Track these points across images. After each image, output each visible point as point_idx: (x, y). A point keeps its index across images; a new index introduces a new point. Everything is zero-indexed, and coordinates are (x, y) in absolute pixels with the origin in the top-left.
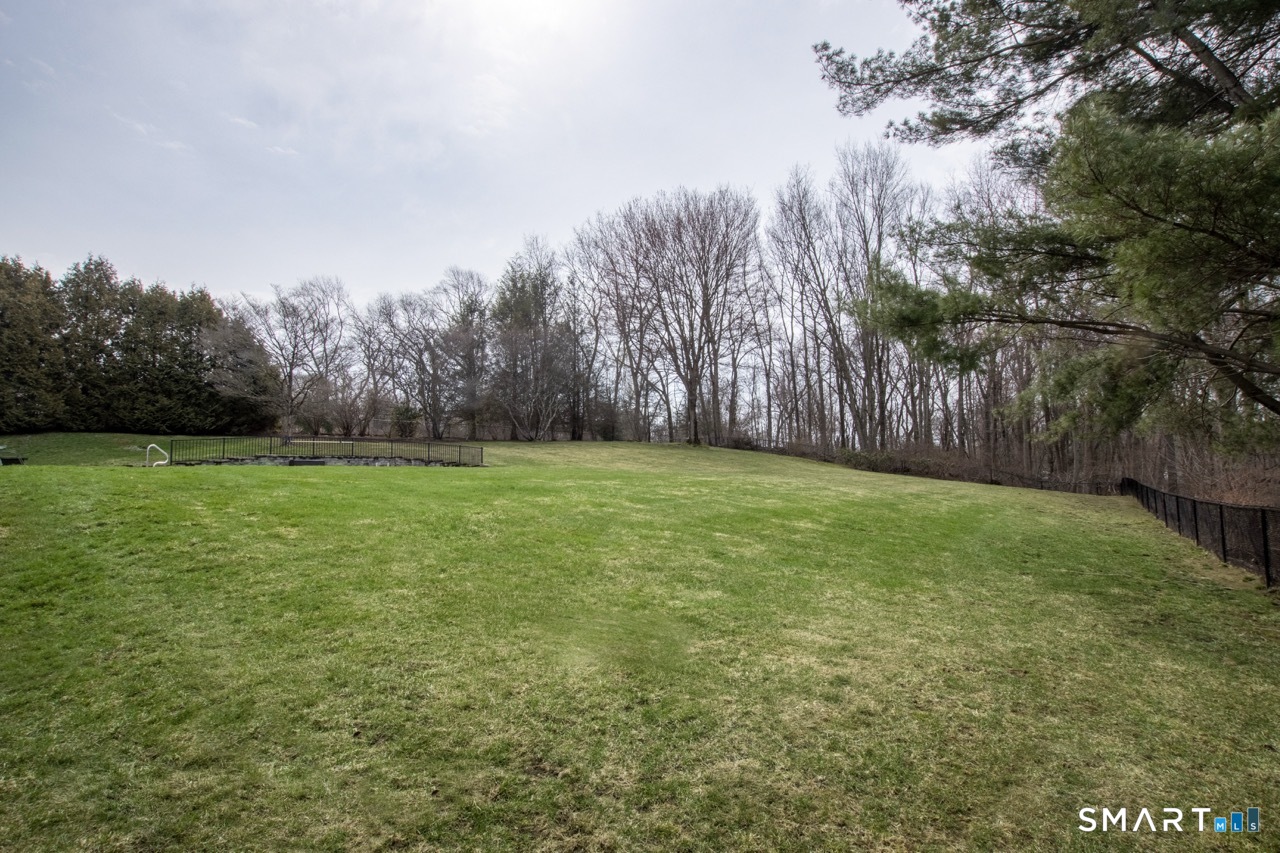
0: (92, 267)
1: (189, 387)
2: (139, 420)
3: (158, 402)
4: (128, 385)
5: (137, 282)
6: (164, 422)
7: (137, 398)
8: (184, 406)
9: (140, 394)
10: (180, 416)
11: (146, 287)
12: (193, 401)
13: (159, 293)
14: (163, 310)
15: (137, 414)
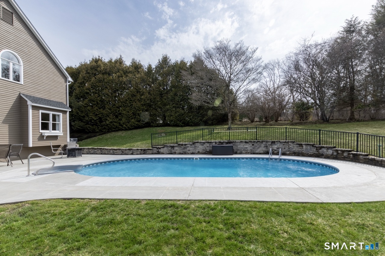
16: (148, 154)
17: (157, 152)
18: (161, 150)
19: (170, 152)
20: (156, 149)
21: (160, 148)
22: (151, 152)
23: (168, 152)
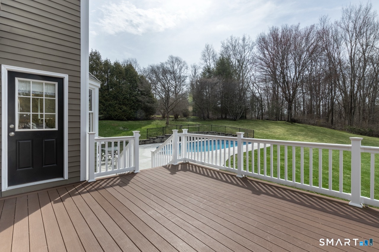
0: (93, 54)
1: (132, 102)
2: (117, 115)
3: (123, 108)
4: (112, 101)
5: (108, 60)
6: (125, 116)
7: (115, 107)
8: (130, 110)
9: (116, 105)
10: (130, 113)
11: (112, 62)
12: (133, 107)
13: (117, 64)
14: (121, 72)
15: (116, 113)
16: (147, 144)
17: (153, 142)
18: (156, 140)
19: (161, 141)
20: (152, 139)
21: (155, 139)
22: (149, 142)
23: (160, 141)
